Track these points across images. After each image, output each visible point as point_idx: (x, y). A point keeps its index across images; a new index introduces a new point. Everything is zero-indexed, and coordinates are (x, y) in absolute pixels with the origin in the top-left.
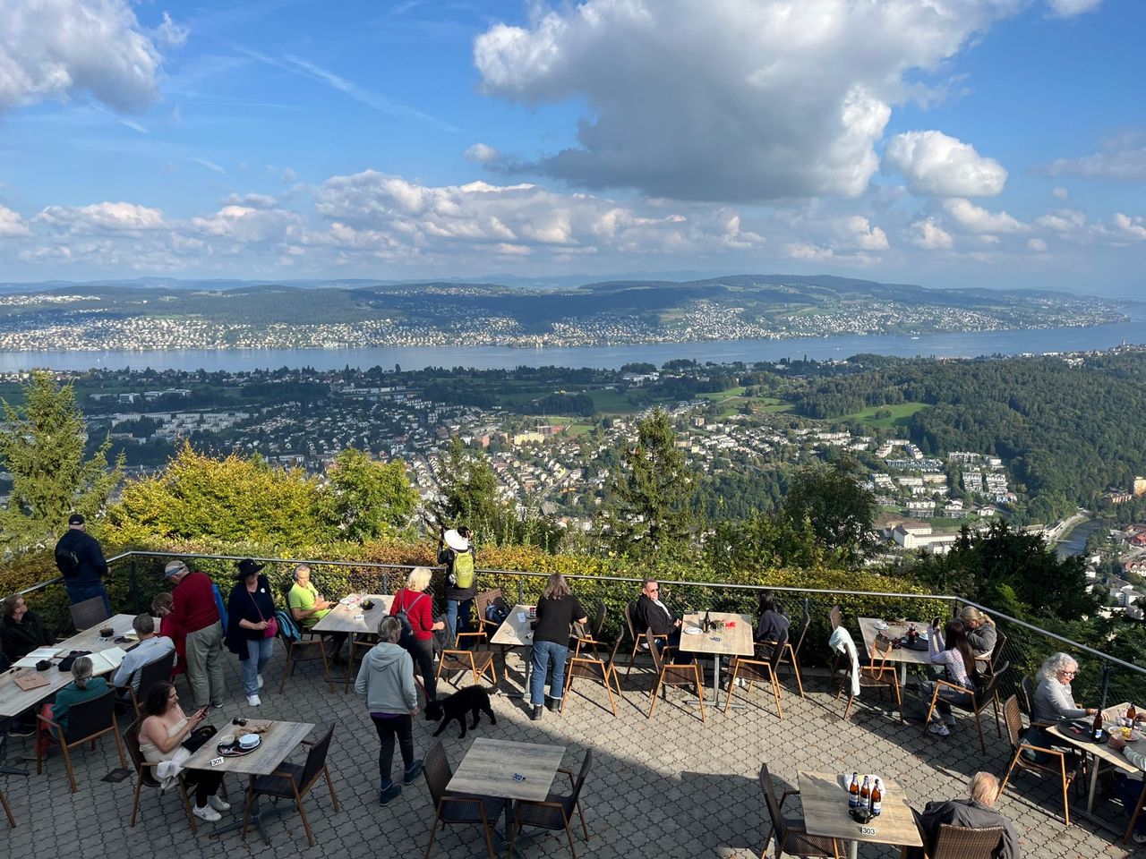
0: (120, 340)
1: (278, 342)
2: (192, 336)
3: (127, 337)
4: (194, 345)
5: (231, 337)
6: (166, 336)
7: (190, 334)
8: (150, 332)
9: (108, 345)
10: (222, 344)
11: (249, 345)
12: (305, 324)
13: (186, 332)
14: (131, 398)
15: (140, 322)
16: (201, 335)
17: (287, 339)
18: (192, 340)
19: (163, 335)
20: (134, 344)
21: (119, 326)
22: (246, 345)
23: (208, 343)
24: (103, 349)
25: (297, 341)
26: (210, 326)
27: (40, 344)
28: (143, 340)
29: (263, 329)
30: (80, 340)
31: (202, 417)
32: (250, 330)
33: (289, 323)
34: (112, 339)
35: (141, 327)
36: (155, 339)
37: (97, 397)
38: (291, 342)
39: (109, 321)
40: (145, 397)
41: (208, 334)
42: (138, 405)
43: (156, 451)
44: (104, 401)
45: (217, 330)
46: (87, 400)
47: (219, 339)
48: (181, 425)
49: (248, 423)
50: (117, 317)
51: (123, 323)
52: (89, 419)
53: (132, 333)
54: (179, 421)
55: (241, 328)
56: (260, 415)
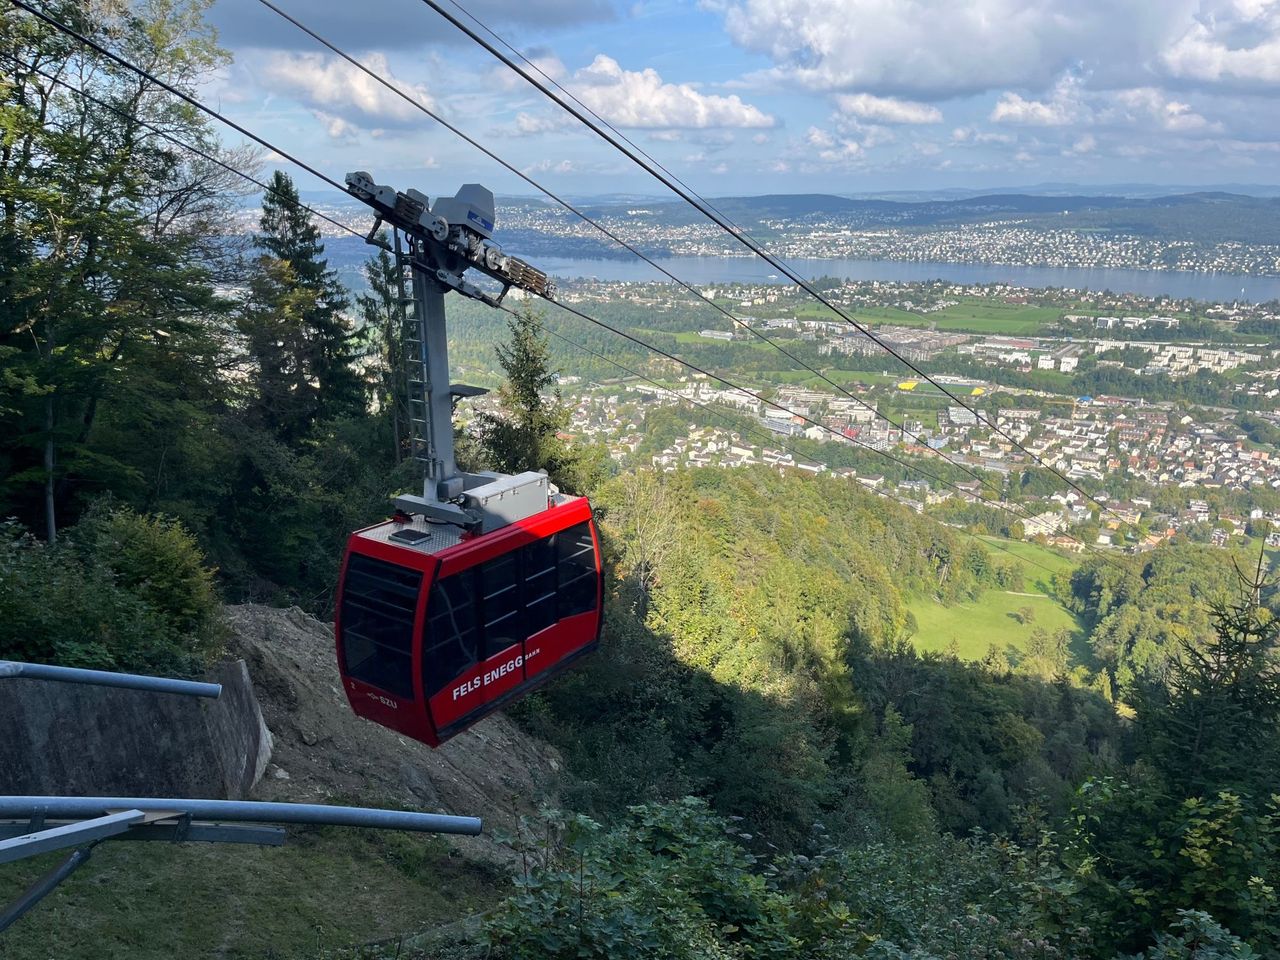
0: (1044, 255)
1: (1231, 266)
2: (1123, 254)
3: (1051, 252)
4: (1125, 265)
5: (1170, 257)
6: (1094, 253)
7: (1121, 251)
8: (1075, 248)
9: (1032, 260)
10: (1158, 264)
11: (1193, 267)
12: (1266, 245)
13: (1117, 248)
14: (1110, 323)
15: (1064, 236)
16: (1134, 253)
17: (1242, 262)
18: (1123, 258)
19: (1090, 252)
20: (1058, 260)
21: (1041, 239)
22: (1188, 267)
23: (1142, 263)
24: (1027, 265)
25: (1257, 265)
26: (1143, 243)
27: (966, 256)
28: (1069, 256)
29: (1211, 248)
30: (1003, 254)
31: (1195, 353)
32: (1195, 248)
33: (1244, 241)
34: (1036, 254)
35: (1065, 241)
36: (1082, 256)
37: (1073, 319)
38: (1247, 267)
39: (1031, 233)
40: (1124, 323)
41: (1141, 251)
42: (1119, 332)
43: (1157, 386)
44: (1080, 323)
45: (1153, 248)
46: (1062, 321)
47: (1155, 258)
48: (1174, 359)
49: (1259, 366)
50: (1040, 230)
51: (1045, 237)
52: (1069, 342)
53: (1056, 247)
54: (1170, 354)
55: (1182, 246)
56: (1271, 358)
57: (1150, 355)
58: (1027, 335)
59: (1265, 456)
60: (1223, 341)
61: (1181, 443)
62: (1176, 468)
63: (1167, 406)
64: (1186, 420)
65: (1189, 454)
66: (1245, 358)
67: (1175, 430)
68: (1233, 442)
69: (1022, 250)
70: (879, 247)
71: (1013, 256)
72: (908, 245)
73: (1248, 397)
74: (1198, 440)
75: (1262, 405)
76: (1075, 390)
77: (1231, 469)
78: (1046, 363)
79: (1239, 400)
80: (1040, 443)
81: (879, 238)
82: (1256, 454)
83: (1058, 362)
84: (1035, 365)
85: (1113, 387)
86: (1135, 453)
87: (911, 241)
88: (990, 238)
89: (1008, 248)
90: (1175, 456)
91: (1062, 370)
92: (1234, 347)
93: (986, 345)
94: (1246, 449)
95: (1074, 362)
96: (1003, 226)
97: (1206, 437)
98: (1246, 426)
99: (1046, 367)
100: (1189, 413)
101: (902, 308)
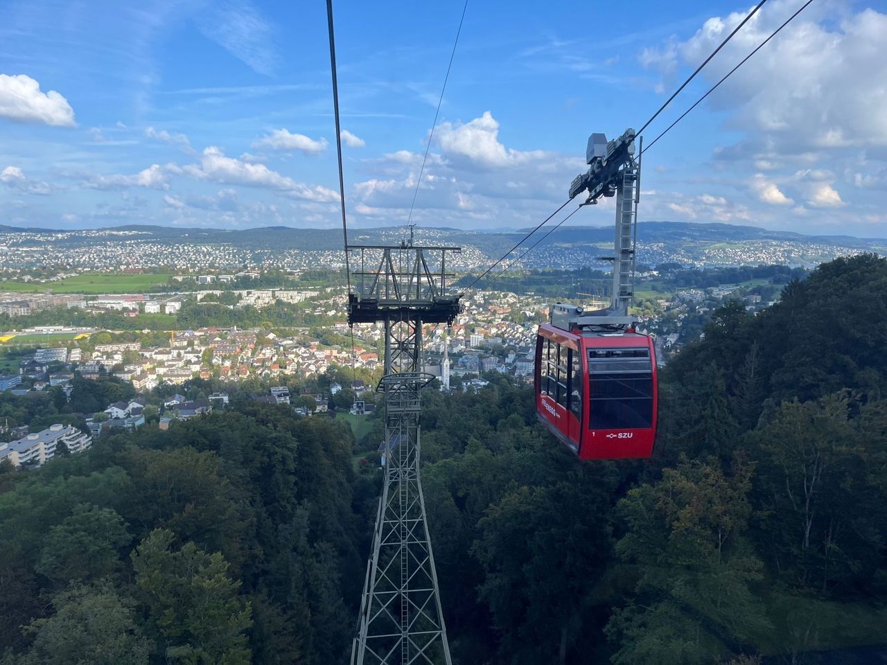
0: (172, 259)
1: (295, 262)
2: (227, 257)
3: (177, 257)
6: (207, 257)
7: (225, 255)
8: (194, 254)
9: (163, 262)
12: (313, 250)
13: (222, 254)
14: (208, 279)
15: (186, 248)
16: (234, 256)
17: (301, 260)
19: (205, 256)
21: (170, 250)
23: (240, 262)
25: (310, 262)
26: (239, 251)
28: (190, 259)
29: (281, 253)
31: (274, 294)
33: (301, 249)
34: (166, 258)
35: (187, 251)
36: (199, 259)
37: (179, 279)
38: (305, 262)
39: (162, 246)
40: (220, 279)
41: (239, 256)
42: (217, 285)
43: (247, 317)
44: (184, 281)
45: (246, 254)
46: (171, 281)
47: (248, 259)
48: (259, 299)
49: (318, 298)
50: (168, 244)
51: (172, 248)
52: (176, 294)
53: (181, 254)
54: (256, 296)
55: (264, 252)
56: (326, 293)
57: (240, 297)
58: (140, 292)
59: (335, 353)
60: (293, 286)
61: (268, 352)
62: (263, 370)
63: (257, 330)
64: (271, 336)
65: (274, 359)
66: (309, 294)
67: (261, 342)
68: (307, 346)
69: (155, 256)
70: (33, 257)
71: (149, 260)
72: (60, 255)
73: (315, 316)
74: (282, 348)
75: (326, 321)
76: (177, 326)
77: (310, 365)
78: (152, 308)
79: (310, 320)
80: (132, 368)
81: (35, 251)
82: (327, 352)
83: (163, 307)
84: (142, 311)
85: (211, 320)
86: (228, 363)
87: (63, 252)
88: (131, 249)
89: (145, 255)
90: (264, 361)
91: (167, 311)
92: (301, 290)
93: (100, 301)
94: (319, 349)
95: (177, 305)
96: (141, 243)
97: (287, 346)
98: (318, 336)
99: (152, 312)
100: (273, 331)
101: (20, 280)
